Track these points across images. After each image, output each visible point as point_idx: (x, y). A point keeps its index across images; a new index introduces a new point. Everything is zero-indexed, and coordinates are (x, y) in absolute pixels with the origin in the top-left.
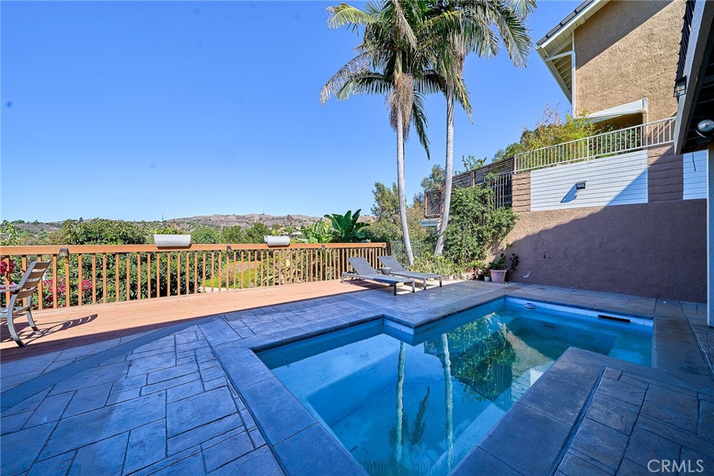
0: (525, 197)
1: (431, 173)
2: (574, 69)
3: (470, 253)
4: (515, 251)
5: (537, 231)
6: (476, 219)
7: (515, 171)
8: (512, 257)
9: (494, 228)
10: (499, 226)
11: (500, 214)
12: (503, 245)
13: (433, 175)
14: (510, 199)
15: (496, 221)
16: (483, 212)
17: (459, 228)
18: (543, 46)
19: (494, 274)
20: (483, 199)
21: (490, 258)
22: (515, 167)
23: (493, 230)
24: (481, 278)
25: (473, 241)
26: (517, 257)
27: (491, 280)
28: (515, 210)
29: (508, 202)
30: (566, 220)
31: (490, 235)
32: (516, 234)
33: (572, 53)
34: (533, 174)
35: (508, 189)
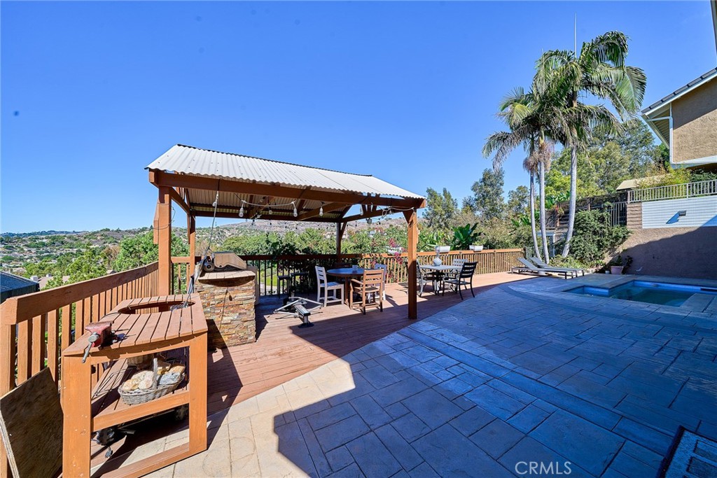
0: (638, 219)
1: (482, 177)
2: (671, 130)
3: (592, 255)
4: (629, 254)
5: (647, 241)
6: (595, 233)
7: (629, 202)
8: (627, 258)
9: (612, 239)
10: (617, 238)
11: (616, 229)
12: (620, 249)
13: (484, 179)
14: (625, 219)
15: (614, 235)
16: (601, 228)
17: (582, 239)
18: (647, 114)
19: (613, 269)
20: (602, 220)
21: (607, 259)
22: (629, 199)
23: (611, 240)
24: (602, 271)
25: (594, 248)
26: (631, 258)
27: (610, 273)
28: (629, 227)
29: (623, 222)
30: (670, 235)
31: (608, 243)
32: (630, 244)
33: (670, 118)
34: (643, 204)
35: (623, 213)
